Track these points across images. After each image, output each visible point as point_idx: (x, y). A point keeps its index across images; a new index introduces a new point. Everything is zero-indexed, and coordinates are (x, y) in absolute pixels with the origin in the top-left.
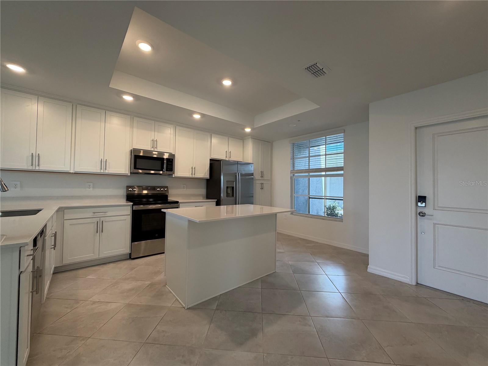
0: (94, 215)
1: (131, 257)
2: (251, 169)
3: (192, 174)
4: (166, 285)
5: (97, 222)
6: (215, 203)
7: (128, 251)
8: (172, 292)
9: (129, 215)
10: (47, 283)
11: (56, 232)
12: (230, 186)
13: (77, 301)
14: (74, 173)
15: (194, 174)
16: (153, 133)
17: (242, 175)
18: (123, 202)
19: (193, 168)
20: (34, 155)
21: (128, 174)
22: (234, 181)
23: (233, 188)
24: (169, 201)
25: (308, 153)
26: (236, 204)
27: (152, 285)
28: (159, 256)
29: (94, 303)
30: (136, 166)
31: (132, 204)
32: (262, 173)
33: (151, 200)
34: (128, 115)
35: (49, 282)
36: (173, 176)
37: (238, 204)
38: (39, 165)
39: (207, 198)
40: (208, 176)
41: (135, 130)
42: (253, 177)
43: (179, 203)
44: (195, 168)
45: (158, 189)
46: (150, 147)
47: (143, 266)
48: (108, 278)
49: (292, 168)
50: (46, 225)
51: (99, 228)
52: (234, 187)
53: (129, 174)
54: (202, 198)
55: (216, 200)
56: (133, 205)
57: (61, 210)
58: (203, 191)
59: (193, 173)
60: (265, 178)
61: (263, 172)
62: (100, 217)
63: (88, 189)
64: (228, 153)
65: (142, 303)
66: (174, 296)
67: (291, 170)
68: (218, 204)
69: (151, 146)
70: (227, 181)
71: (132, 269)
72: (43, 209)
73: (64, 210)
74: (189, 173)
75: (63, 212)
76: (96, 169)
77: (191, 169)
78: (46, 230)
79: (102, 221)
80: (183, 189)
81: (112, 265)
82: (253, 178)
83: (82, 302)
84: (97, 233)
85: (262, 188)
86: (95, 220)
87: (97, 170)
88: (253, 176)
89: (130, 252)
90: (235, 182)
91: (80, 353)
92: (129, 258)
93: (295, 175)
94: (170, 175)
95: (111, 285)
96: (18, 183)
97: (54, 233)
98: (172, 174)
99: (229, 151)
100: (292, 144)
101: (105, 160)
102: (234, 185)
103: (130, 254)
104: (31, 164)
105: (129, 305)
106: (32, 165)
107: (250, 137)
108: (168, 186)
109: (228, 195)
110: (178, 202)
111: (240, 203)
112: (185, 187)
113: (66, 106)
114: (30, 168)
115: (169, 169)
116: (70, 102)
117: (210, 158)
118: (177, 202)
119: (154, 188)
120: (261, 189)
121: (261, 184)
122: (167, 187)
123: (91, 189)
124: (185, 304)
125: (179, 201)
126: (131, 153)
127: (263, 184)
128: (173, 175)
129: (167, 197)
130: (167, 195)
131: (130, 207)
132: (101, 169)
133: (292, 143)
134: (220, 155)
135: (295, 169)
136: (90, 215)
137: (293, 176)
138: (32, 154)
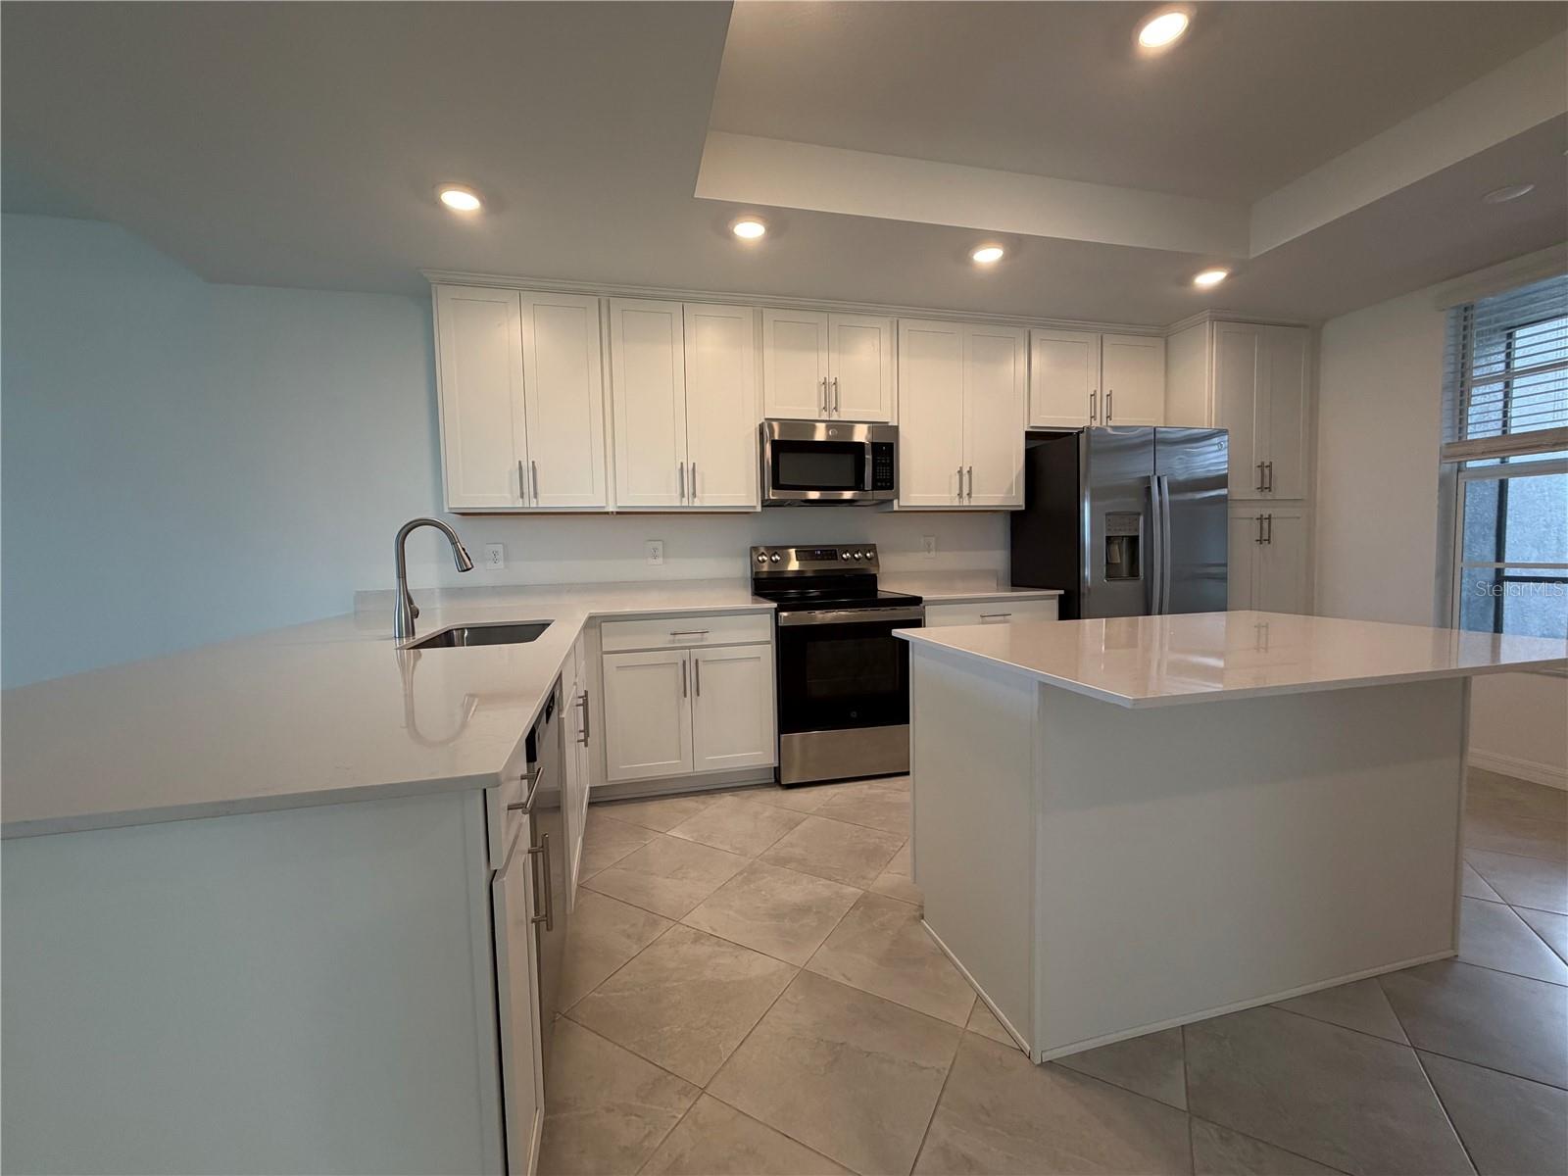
0: (674, 642)
1: (777, 780)
2: (1212, 459)
3: (960, 495)
4: (923, 918)
5: (684, 662)
6: (1055, 604)
7: (771, 760)
8: (952, 955)
9: (768, 643)
10: (576, 843)
11: (586, 692)
12: (1123, 534)
13: (653, 917)
14: (618, 513)
15: (969, 495)
16: (824, 355)
17: (1177, 488)
18: (743, 599)
19: (965, 471)
20: (524, 464)
21: (754, 507)
22: (1139, 514)
23: (1133, 541)
24: (880, 596)
25: (1502, 357)
26: (1148, 612)
27: (867, 904)
28: (863, 786)
29: (699, 937)
30: (778, 480)
31: (775, 605)
32: (1267, 471)
33: (813, 592)
34: (744, 304)
35: (580, 839)
36: (896, 508)
37: (1160, 613)
38: (536, 496)
39: (1013, 585)
40: (1017, 500)
41: (769, 353)
42: (1224, 492)
43: (922, 605)
44: (969, 472)
45: (844, 556)
46: (817, 409)
47: (821, 818)
48: (727, 848)
49: (1448, 432)
50: (561, 675)
51: (690, 681)
52: (1138, 536)
53: (759, 509)
54: (995, 585)
55: (1062, 592)
56: (777, 611)
57: (594, 623)
58: (997, 557)
59: (966, 491)
60: (1281, 490)
61: (1270, 466)
62: (689, 648)
63: (651, 561)
64: (1102, 400)
65: (849, 980)
66: (966, 978)
67: (1448, 444)
68: (1070, 609)
69: (820, 405)
70: (1108, 514)
71: (791, 825)
72: (553, 621)
73: (600, 626)
74: (950, 493)
75: (598, 631)
76: (667, 498)
77: (958, 476)
78: (561, 691)
79: (697, 661)
80: (927, 553)
81: (728, 800)
82: (1224, 499)
83: (665, 923)
84: (685, 696)
85: (1264, 539)
86: (677, 656)
87: (669, 499)
88: (1226, 486)
89: (777, 765)
90: (1141, 518)
91: (681, 1156)
92: (773, 780)
93: (1470, 464)
94: (883, 502)
95: (740, 878)
96: (500, 548)
97: (583, 694)
98: (892, 500)
99: (1106, 392)
100: (1453, 313)
101: (691, 467)
102: (1137, 530)
103: (777, 771)
104: (519, 494)
105: (810, 980)
106: (522, 496)
107: (1207, 313)
108: (874, 545)
109: (1112, 571)
110: (921, 598)
111: (1166, 607)
112: (933, 545)
113: (585, 308)
114: (519, 504)
115: (881, 481)
116: (594, 294)
117: (1026, 429)
118: (917, 601)
119: (830, 553)
120: (1260, 541)
121: (1261, 519)
122: (872, 548)
123: (660, 560)
124: (1031, 1042)
125: (925, 597)
126: (762, 433)
127: (1269, 518)
128: (895, 502)
129: (873, 580)
130: (875, 576)
131: (769, 615)
132: (683, 495)
133: (1457, 307)
134: (1065, 413)
135: (1469, 437)
136: (662, 640)
137: (1459, 471)
138: (520, 462)
